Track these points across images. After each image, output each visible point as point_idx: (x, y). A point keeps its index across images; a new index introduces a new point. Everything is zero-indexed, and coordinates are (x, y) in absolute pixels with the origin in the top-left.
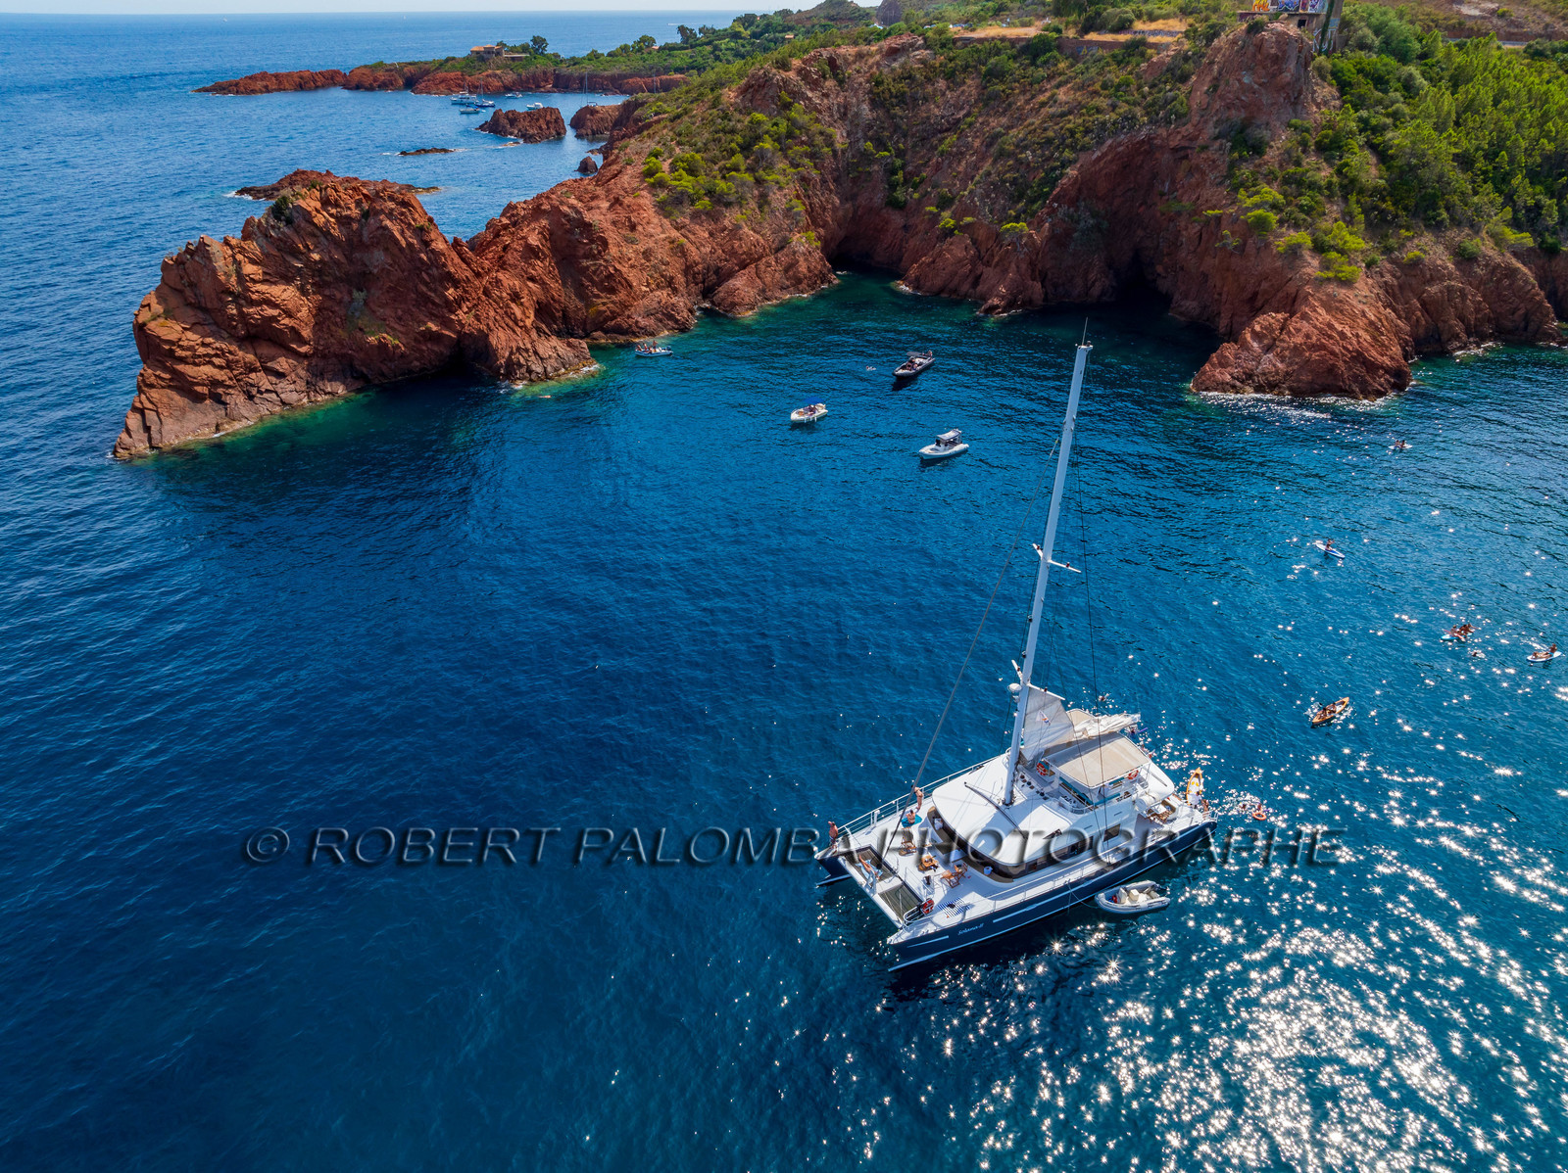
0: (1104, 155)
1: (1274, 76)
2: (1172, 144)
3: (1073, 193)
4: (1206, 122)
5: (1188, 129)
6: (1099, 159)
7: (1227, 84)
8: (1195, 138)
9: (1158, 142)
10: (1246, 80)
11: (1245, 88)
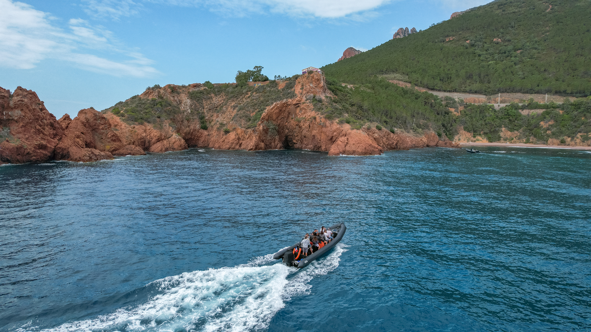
0: (274, 107)
1: (318, 84)
2: (294, 103)
3: (267, 118)
4: (303, 96)
5: (298, 98)
6: (272, 109)
7: (306, 86)
8: (301, 101)
9: (289, 103)
10: (311, 85)
11: (312, 88)
